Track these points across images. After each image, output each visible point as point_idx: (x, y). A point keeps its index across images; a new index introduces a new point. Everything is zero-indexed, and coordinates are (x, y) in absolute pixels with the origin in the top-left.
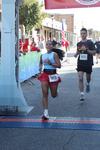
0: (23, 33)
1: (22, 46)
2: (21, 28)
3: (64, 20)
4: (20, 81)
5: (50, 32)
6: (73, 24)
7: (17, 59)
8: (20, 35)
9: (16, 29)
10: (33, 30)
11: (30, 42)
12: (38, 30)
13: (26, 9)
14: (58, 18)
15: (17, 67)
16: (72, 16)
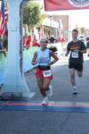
0: (26, 31)
1: (26, 42)
2: (25, 27)
3: (60, 20)
4: (24, 72)
5: (49, 30)
6: (68, 23)
7: (21, 53)
9: (21, 28)
10: (35, 28)
11: (32, 39)
12: (39, 29)
13: (29, 10)
14: (56, 18)
15: (21, 59)
16: (67, 17)
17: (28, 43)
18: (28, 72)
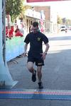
0: (9, 21)
2: (8, 18)
3: (42, 11)
4: (6, 60)
5: (31, 21)
6: (49, 14)
7: (4, 43)
8: (6, 23)
9: (3, 18)
10: (17, 19)
11: (15, 29)
12: (21, 19)
13: (12, 2)
14: (38, 9)
15: (4, 49)
16: (49, 8)
17: (11, 33)
18: (11, 61)
